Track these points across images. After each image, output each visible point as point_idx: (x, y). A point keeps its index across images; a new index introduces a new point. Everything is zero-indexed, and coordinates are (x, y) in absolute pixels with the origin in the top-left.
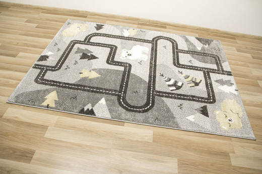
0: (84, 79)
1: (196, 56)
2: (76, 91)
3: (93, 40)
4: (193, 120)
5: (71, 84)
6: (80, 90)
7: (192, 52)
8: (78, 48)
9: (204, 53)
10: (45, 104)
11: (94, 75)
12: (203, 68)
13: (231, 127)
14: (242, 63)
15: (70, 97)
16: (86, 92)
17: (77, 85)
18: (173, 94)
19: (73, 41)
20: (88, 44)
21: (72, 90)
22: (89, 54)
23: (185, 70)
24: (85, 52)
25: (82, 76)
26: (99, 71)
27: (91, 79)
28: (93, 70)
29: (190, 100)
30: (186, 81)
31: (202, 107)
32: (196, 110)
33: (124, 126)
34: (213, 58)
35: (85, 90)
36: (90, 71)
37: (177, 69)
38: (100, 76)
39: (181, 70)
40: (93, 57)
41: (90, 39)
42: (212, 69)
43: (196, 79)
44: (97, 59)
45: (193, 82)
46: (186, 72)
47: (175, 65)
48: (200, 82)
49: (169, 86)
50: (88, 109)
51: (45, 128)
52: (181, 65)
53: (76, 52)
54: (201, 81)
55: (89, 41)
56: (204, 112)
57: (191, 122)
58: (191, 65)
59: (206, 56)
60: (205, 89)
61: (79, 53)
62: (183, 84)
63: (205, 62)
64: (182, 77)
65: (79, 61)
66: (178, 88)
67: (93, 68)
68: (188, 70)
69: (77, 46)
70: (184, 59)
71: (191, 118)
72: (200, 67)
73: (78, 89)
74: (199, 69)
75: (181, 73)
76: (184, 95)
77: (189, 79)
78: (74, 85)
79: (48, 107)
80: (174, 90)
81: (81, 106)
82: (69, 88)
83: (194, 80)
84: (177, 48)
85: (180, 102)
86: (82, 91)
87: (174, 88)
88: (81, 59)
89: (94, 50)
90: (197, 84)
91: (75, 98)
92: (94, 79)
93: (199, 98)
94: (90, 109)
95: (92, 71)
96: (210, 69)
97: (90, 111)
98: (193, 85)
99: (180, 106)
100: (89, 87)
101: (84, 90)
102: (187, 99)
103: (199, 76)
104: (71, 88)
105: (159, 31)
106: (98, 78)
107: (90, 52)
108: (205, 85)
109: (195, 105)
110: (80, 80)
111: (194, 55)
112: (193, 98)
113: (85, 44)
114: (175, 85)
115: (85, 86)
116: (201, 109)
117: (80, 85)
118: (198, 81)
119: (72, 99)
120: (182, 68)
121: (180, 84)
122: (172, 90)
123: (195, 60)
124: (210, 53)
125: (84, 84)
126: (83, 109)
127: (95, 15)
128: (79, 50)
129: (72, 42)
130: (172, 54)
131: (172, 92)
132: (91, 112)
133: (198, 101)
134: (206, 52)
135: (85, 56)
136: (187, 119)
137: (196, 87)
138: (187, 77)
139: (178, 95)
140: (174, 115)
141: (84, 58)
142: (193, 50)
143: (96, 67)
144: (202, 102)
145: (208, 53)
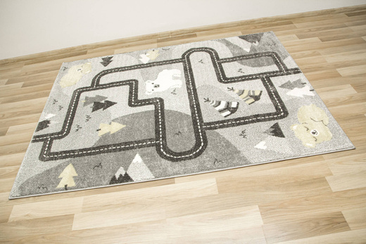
0: (105, 137)
1: (245, 61)
2: (98, 156)
3: (103, 81)
4: (265, 148)
5: (89, 149)
6: (104, 152)
7: (239, 57)
8: (87, 98)
9: (255, 54)
10: (61, 185)
11: (116, 127)
12: (259, 74)
13: (318, 142)
14: (310, 52)
15: (92, 167)
16: (112, 153)
17: (98, 148)
18: (228, 120)
19: (77, 90)
20: (98, 89)
21: (92, 156)
22: (103, 102)
23: (237, 83)
24: (97, 101)
25: (100, 133)
26: (122, 120)
27: (114, 134)
28: (113, 121)
29: (253, 122)
30: (241, 98)
31: (272, 127)
32: (265, 132)
33: (174, 183)
34: (270, 57)
36: (110, 124)
37: (224, 87)
38: (125, 126)
39: (230, 85)
40: (110, 104)
41: (98, 80)
42: (271, 72)
43: (253, 92)
44: (115, 105)
45: (251, 96)
46: (238, 86)
47: (221, 81)
48: (260, 94)
49: (221, 111)
50: (121, 175)
51: (69, 218)
52: (229, 79)
53: (85, 104)
54: (261, 92)
55: (98, 85)
56: (277, 132)
57: (262, 151)
58: (242, 74)
59: (259, 57)
60: (269, 101)
61: (89, 104)
62: (238, 104)
63: (260, 66)
64: (234, 94)
65: (92, 115)
66: (234, 110)
67: (112, 119)
68: (240, 83)
69: (83, 95)
70: (231, 70)
71: (261, 145)
72: (255, 75)
73: (100, 152)
74: (254, 77)
75: (232, 89)
76: (244, 118)
77: (245, 94)
78: (94, 148)
79: (66, 189)
80: (228, 115)
81: (110, 173)
82: (87, 154)
83: (252, 94)
84: (218, 58)
85: (241, 128)
86: (106, 154)
87: (228, 112)
88: (93, 111)
89: (108, 94)
90: (257, 98)
91: (100, 165)
92: (118, 132)
93: (264, 115)
94: (123, 174)
95: (113, 123)
96: (269, 73)
97: (124, 177)
98: (252, 100)
99: (243, 134)
100: (114, 145)
101: (109, 151)
102: (249, 122)
103: (257, 86)
104: (90, 154)
105: (188, 42)
106: (122, 130)
107: (103, 98)
108: (268, 95)
109: (262, 126)
110: (100, 140)
111: (243, 61)
112: (257, 118)
113: (94, 89)
114: (228, 107)
115: (108, 146)
116: (272, 129)
117: (102, 147)
118: (257, 94)
119: (96, 168)
120: (231, 82)
121: (234, 105)
122: (225, 117)
123: (246, 67)
124: (264, 51)
125: (106, 143)
126: (114, 177)
127: (97, 46)
128: (88, 100)
129: (75, 92)
131: (227, 118)
132: (126, 178)
133: (265, 120)
134: (258, 52)
135: (98, 106)
136: (257, 149)
137: (257, 102)
138: (242, 92)
139: (236, 120)
140: (238, 149)
141: (98, 109)
142: (240, 55)
143: (117, 116)
144: (269, 119)
145: (261, 52)
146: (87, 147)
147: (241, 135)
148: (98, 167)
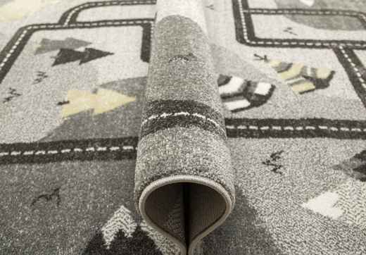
0: (79, 120)
1: (301, 17)
2: (53, 167)
3: (84, 16)
4: (335, 214)
5: (31, 146)
6: (70, 157)
7: (289, 10)
8: (44, 41)
9: (324, 11)
11: (110, 101)
12: (330, 42)
15: (30, 197)
16: (93, 163)
17: (54, 145)
18: (240, 121)
19: (26, 27)
20: (73, 28)
21: (35, 167)
22: (82, 49)
23: (276, 49)
24: (67, 46)
25: (66, 112)
26: (128, 86)
27: (103, 115)
28: (104, 86)
29: (306, 134)
30: (281, 77)
31: (358, 157)
32: (338, 167)
34: (354, 19)
35: (91, 157)
36: (95, 92)
37: (248, 52)
38: (133, 99)
39: (261, 51)
40: (96, 54)
41: (76, 15)
42: (357, 42)
43: (314, 70)
44: (108, 57)
45: (307, 78)
46: (278, 55)
47: (242, 41)
48: (330, 77)
49: (225, 98)
50: (120, 234)
52: (260, 40)
53: (39, 51)
54: (333, 73)
55: (73, 20)
57: (327, 222)
58: (291, 37)
59: (331, 14)
60: (352, 95)
61: (48, 50)
62: (273, 88)
63: (331, 27)
64: (268, 69)
65: (52, 71)
66: (260, 101)
67: (100, 82)
68: (285, 50)
69: (37, 37)
70: (265, 27)
71: (325, 204)
72: (319, 41)
73: (60, 158)
74: (319, 44)
75: (265, 58)
76: (281, 122)
77: (293, 72)
78: (42, 145)
80: (242, 109)
81: (83, 224)
82: (22, 160)
83: (309, 73)
84: (246, 6)
85: (270, 145)
86: (76, 164)
87: (244, 103)
88: (56, 63)
89: (95, 39)
90: (321, 84)
91: (53, 194)
92: (116, 112)
93: (338, 123)
94: (129, 230)
95: (102, 91)
96: (353, 42)
97: (131, 242)
98: (311, 86)
99: (274, 162)
100: (103, 142)
101: (84, 157)
102: (295, 134)
103: (325, 62)
104: (31, 160)
106: (128, 107)
107: (81, 43)
108: (349, 83)
109: (331, 151)
110: (64, 126)
111: (297, 17)
112: (315, 128)
113: (65, 28)
114: (246, 91)
115: (86, 143)
116: (358, 163)
117: (66, 143)
118: (322, 75)
119: (41, 202)
120: (265, 46)
121: (262, 89)
122: (235, 111)
123: (302, 26)
124: (341, 8)
125: (82, 135)
126: (99, 237)
128: (45, 46)
129: (21, 30)
130: (232, 20)
131: (237, 116)
133: (339, 135)
134: (330, 7)
135: (67, 55)
136: (310, 212)
137: (320, 91)
138: (286, 67)
139: (260, 123)
140: (251, 203)
141: (68, 60)
142: (294, 7)
143: (112, 78)
144: (352, 136)
145: (336, 8)
146: (26, 139)
147: (267, 163)
148: (48, 198)
